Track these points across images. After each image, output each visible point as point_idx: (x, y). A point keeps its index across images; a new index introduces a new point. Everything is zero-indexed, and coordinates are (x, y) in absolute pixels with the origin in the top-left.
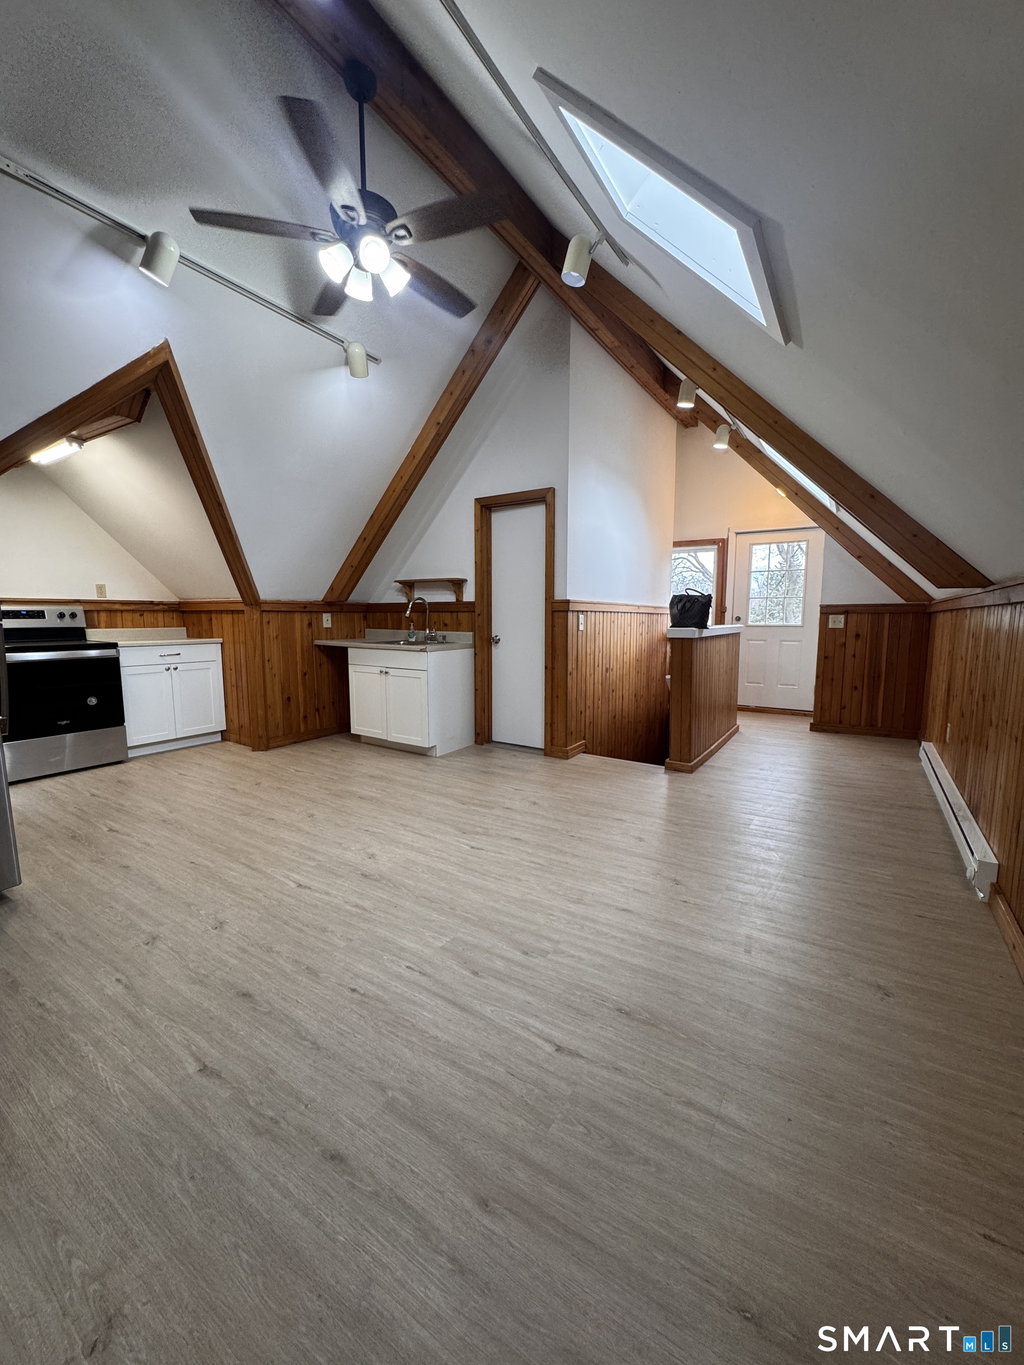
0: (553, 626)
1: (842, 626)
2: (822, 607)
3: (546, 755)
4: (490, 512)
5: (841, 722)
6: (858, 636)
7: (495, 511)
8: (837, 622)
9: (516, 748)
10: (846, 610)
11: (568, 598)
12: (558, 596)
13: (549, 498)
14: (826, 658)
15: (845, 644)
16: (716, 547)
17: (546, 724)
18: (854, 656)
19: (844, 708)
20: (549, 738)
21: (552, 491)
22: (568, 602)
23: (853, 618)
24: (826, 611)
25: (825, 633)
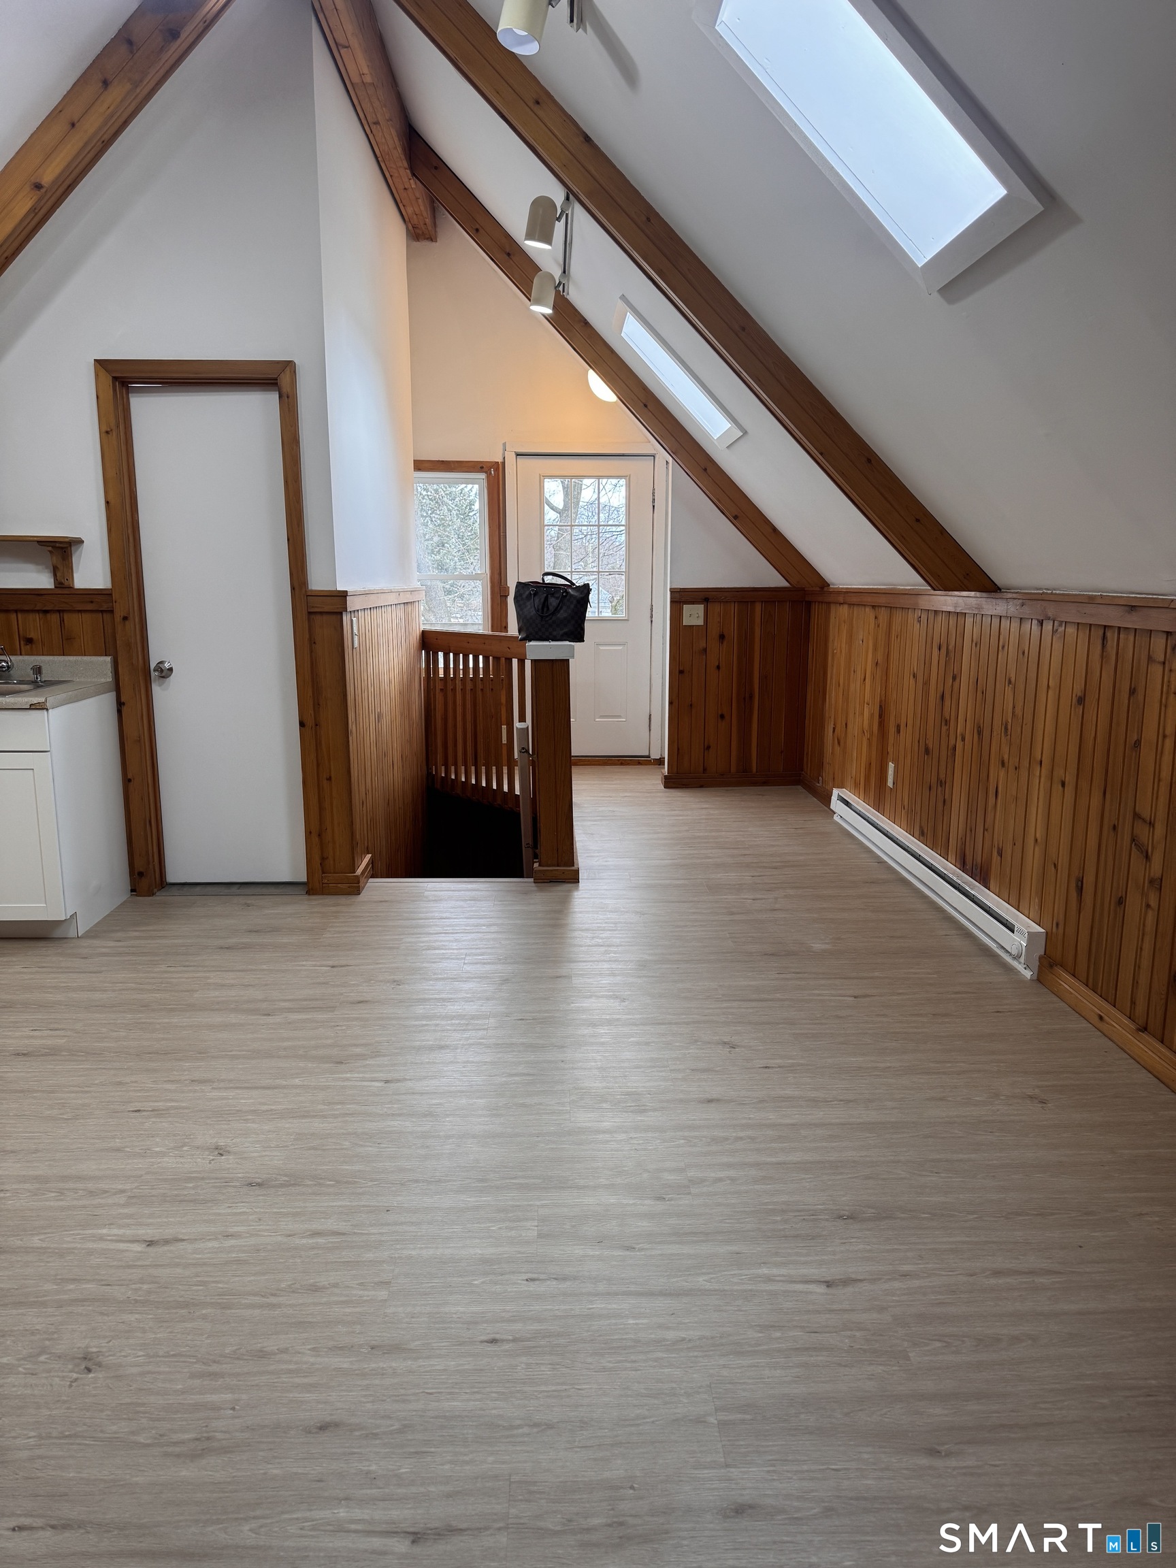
0: (312, 642)
1: (700, 622)
2: (673, 591)
3: (309, 893)
4: (128, 390)
5: (705, 770)
6: (722, 637)
7: (132, 393)
8: (694, 615)
9: (234, 890)
10: (705, 597)
11: (340, 587)
12: (317, 582)
13: (285, 380)
14: (681, 672)
15: (705, 650)
16: (483, 476)
17: (308, 833)
18: (718, 667)
19: (709, 747)
20: (317, 859)
21: (289, 366)
22: (343, 595)
23: (716, 608)
24: (680, 598)
25: (679, 631)
